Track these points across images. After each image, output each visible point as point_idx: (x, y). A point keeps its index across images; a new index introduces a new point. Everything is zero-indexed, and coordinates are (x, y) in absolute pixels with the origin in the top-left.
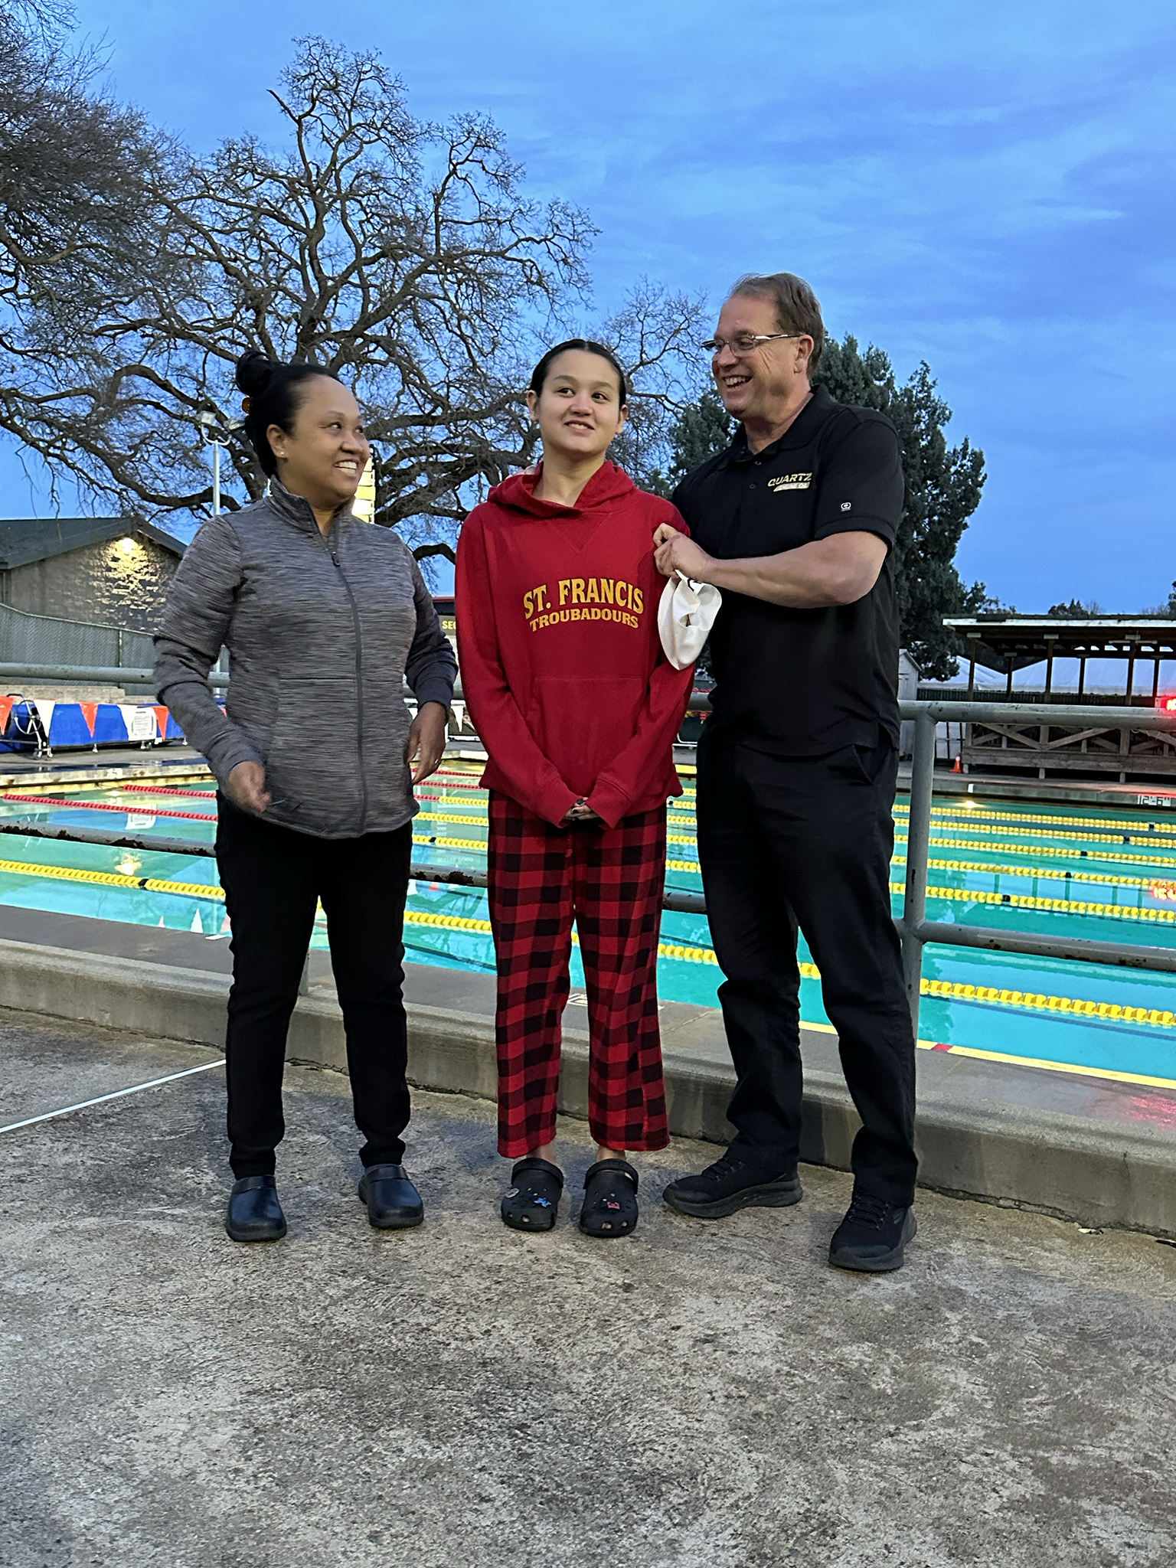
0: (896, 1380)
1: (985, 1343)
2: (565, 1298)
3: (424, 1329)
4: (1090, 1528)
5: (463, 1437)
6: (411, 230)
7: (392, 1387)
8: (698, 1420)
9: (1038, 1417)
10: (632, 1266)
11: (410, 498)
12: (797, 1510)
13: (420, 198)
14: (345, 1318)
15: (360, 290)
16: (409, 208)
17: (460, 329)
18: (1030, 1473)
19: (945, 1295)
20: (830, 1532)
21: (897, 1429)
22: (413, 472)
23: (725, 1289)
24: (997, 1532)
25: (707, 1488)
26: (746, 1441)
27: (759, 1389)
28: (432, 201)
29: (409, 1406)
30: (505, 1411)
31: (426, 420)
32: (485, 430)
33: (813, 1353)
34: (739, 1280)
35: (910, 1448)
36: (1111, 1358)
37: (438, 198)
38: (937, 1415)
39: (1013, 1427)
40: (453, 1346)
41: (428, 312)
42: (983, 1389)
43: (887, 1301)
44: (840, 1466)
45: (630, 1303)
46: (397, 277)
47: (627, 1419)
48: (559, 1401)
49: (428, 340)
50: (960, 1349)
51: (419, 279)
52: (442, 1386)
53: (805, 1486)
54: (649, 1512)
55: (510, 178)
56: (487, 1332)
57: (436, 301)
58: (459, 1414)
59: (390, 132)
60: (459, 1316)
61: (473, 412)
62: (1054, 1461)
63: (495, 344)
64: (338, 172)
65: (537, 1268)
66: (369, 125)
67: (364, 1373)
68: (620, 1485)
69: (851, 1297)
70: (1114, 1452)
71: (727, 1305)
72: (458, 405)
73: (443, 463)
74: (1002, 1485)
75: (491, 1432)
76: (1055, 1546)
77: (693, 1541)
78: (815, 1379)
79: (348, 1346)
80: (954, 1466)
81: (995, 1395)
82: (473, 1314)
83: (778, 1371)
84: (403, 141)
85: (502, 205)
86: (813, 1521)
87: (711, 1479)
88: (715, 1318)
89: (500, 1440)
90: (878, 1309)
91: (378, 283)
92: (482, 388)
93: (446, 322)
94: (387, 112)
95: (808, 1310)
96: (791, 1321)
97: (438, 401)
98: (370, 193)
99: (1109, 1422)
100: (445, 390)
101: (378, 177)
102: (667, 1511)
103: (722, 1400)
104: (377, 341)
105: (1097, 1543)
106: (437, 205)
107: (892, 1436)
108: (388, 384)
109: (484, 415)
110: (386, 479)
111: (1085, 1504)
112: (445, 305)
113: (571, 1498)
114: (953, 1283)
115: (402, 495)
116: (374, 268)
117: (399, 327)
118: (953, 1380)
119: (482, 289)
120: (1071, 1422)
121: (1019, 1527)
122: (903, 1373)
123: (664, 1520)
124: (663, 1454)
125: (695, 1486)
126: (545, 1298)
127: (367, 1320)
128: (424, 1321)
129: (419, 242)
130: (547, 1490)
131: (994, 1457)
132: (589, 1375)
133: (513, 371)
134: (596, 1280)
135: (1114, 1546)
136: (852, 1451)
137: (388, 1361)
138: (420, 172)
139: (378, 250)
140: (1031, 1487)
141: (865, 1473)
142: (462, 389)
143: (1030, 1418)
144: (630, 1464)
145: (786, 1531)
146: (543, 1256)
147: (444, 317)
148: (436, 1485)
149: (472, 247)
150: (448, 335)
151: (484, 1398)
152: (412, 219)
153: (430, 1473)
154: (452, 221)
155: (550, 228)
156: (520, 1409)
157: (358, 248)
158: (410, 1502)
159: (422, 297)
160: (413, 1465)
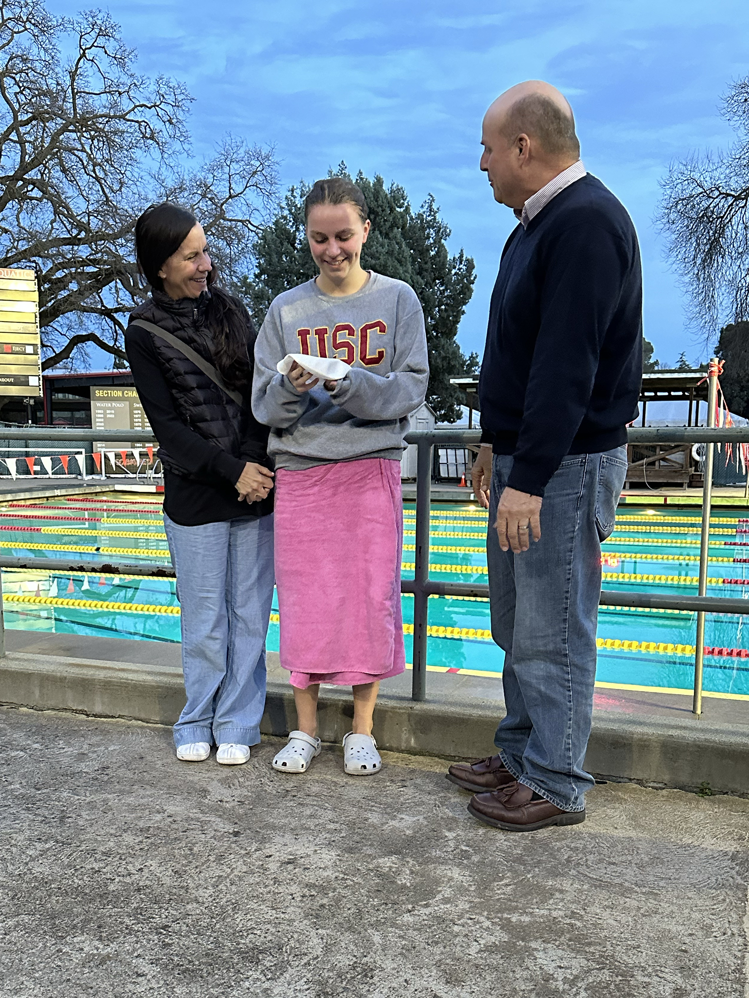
0: (413, 877)
1: (471, 850)
2: (194, 844)
3: (97, 871)
4: (536, 959)
5: (125, 937)
6: (54, 99)
7: (75, 910)
8: (283, 913)
9: (504, 894)
10: (239, 820)
11: (65, 299)
12: (348, 963)
13: (59, 75)
14: (40, 869)
15: (18, 145)
16: (52, 82)
17: (95, 172)
18: (498, 928)
19: (446, 822)
20: (370, 975)
21: (414, 907)
22: (66, 280)
23: (301, 829)
24: (477, 966)
25: (290, 955)
26: (315, 923)
27: (323, 890)
28: (68, 77)
29: (86, 921)
30: (153, 918)
31: (73, 241)
32: (118, 248)
33: (359, 865)
34: (311, 823)
35: (421, 919)
36: (551, 854)
37: (73, 75)
38: (439, 897)
39: (488, 900)
40: (117, 880)
41: (70, 160)
42: (469, 878)
43: (408, 829)
44: (377, 933)
45: (238, 843)
46: (45, 135)
47: (236, 916)
48: (190, 909)
49: (71, 181)
50: (455, 855)
51: (62, 137)
52: (110, 906)
53: (352, 947)
54: (251, 973)
55: (126, 59)
56: (141, 870)
57: (75, 151)
58: (121, 923)
59: (34, 24)
60: (121, 861)
61: (108, 235)
62: (514, 920)
63: (122, 184)
65: (175, 826)
66: (18, 19)
67: (55, 903)
68: (232, 958)
69: (384, 828)
70: (552, 911)
71: (303, 839)
72: (97, 229)
73: (88, 273)
74: (481, 937)
75: (144, 932)
76: (514, 971)
77: (280, 988)
78: (360, 881)
79: (43, 886)
80: (450, 927)
81: (477, 882)
82: (131, 859)
83: (336, 878)
84: (44, 31)
85: (121, 80)
86: (358, 969)
87: (292, 948)
88: (295, 848)
89: (151, 937)
90: (402, 833)
91: (31, 139)
92: (114, 215)
93: (84, 168)
94: (30, 9)
95: (356, 838)
96: (345, 846)
97: (81, 227)
98: (21, 71)
99: (549, 894)
100: (87, 218)
101: (27, 59)
102: (263, 971)
103: (300, 898)
104: (33, 183)
105: (540, 968)
106: (73, 80)
107: (410, 912)
108: (43, 214)
109: (116, 237)
110: (46, 286)
111: (533, 945)
112: (83, 156)
113: (199, 969)
114: (451, 814)
115: (59, 297)
116: (28, 127)
117: (50, 172)
118: (450, 875)
119: (110, 143)
120: (525, 895)
121: (491, 962)
122: (418, 872)
123: (260, 977)
124: (260, 936)
125: (281, 954)
126: (180, 845)
127: (56, 869)
128: (96, 866)
129: (60, 108)
130: (182, 965)
131: (476, 920)
132: (211, 890)
133: (136, 204)
134: (215, 831)
135: (550, 968)
136: (384, 923)
137: (72, 894)
138: (58, 55)
139: (31, 115)
140: (500, 936)
141: (392, 936)
142: (99, 217)
143: (499, 894)
144: (238, 944)
145: (341, 977)
146: (179, 819)
147: (83, 164)
148: (106, 969)
149: (100, 112)
150: (86, 177)
151: (139, 911)
152: (54, 91)
153: (103, 962)
154: (84, 92)
155: (158, 98)
156: (164, 916)
157: (15, 113)
158: (89, 981)
159: (65, 150)
160: (90, 958)
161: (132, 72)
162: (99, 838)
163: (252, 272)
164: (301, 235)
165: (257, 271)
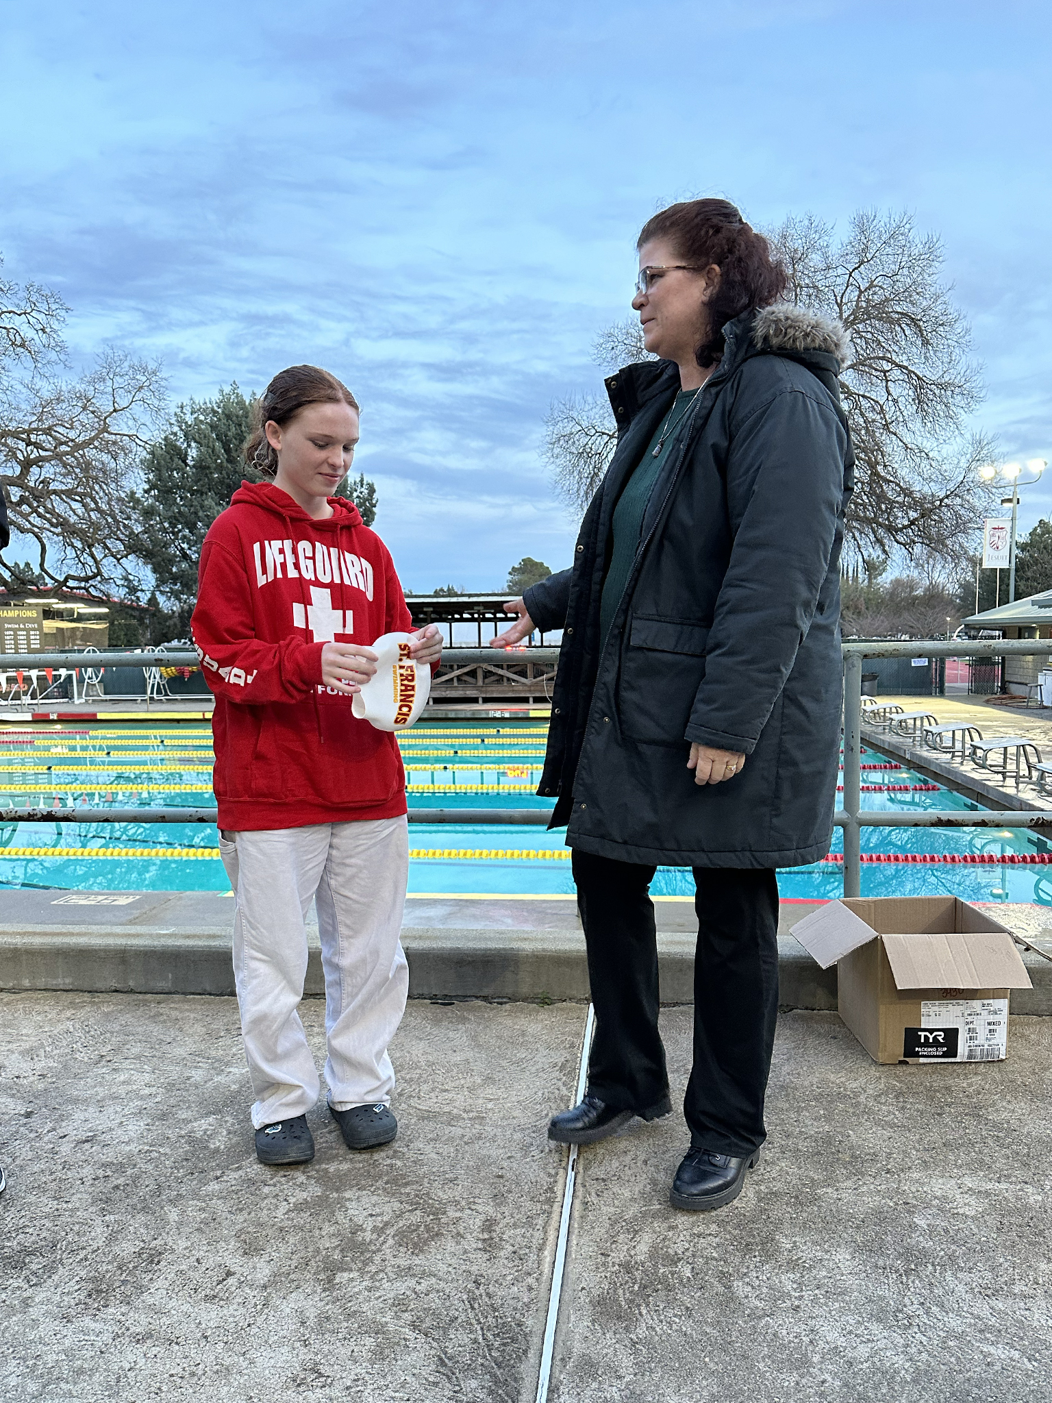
4: (347, 1210)
20: (156, 1260)
21: (223, 1173)
45: (28, 1126)
71: (109, 1111)
83: (140, 1151)
88: (97, 1123)
96: (158, 1111)
103: (90, 1183)
107: (218, 1179)
111: (347, 1194)
123: (22, 1284)
124: (32, 1234)
141: (192, 1210)
163: (141, 487)
164: (193, 453)
165: (147, 487)
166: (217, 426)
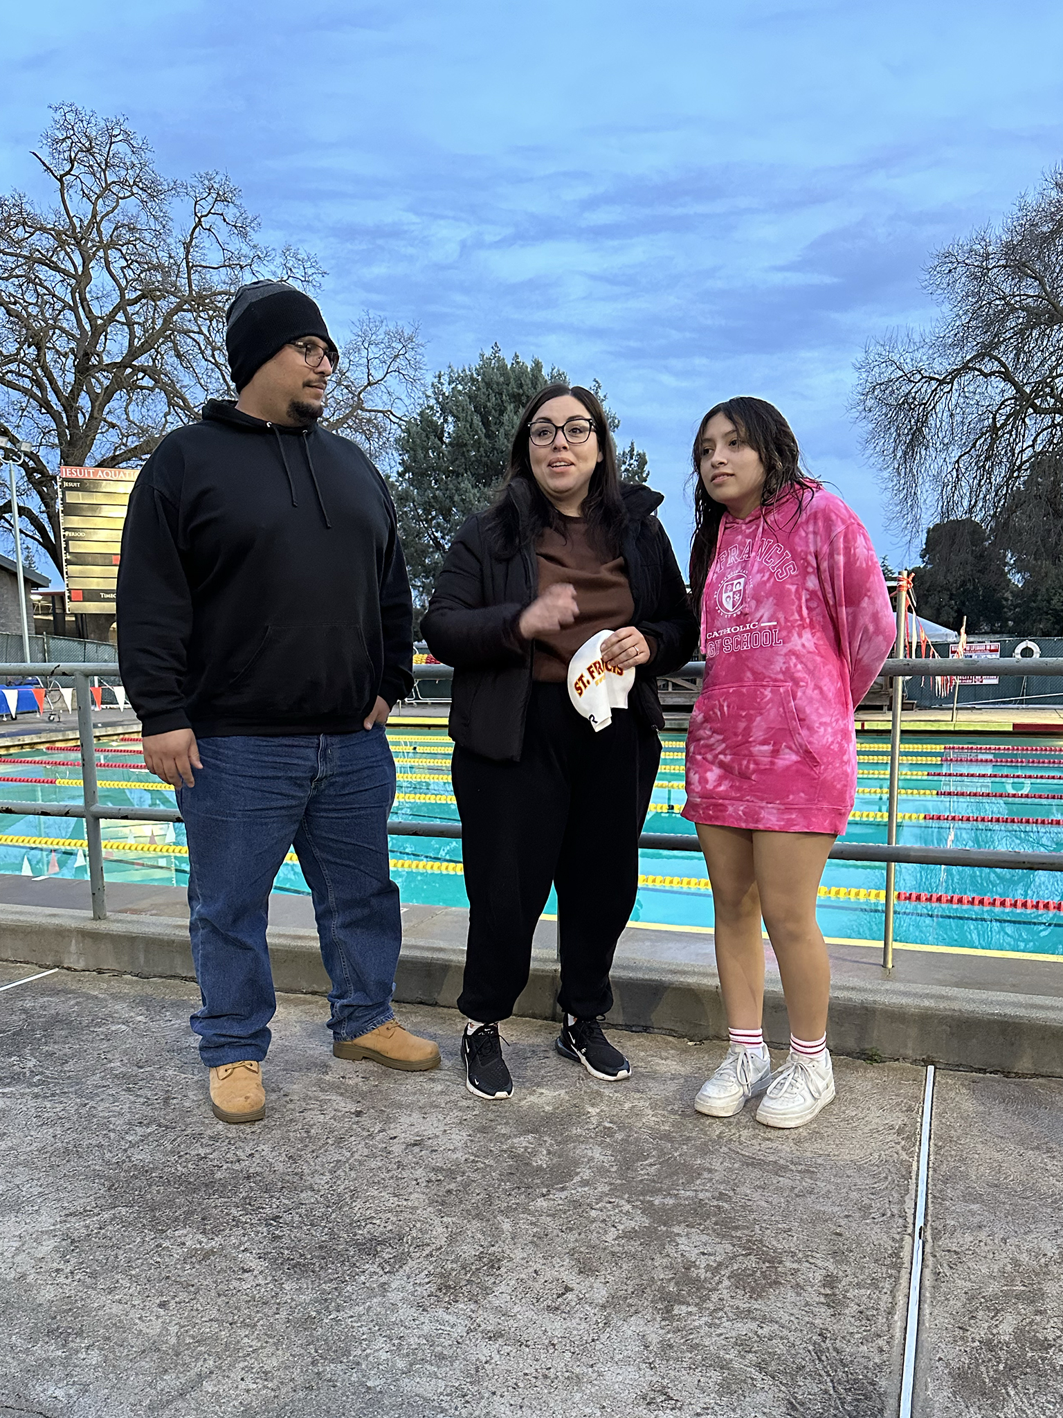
0: (550, 1158)
2: (311, 1126)
3: (203, 1158)
4: (678, 1245)
5: (231, 1229)
6: (166, 274)
7: (177, 1200)
8: (406, 1200)
9: (648, 1174)
10: (362, 1098)
12: (474, 1253)
13: (172, 247)
14: (140, 1156)
15: (125, 327)
16: (163, 255)
17: (214, 358)
18: (639, 1212)
19: (589, 1096)
20: (497, 1266)
21: (549, 1191)
23: (430, 1107)
24: (613, 1254)
25: (410, 1245)
26: (440, 1210)
27: (451, 1174)
28: (182, 249)
29: (189, 1213)
30: (263, 1208)
33: (492, 1145)
34: (441, 1101)
35: (556, 1203)
37: (187, 247)
38: (577, 1179)
39: (630, 1182)
40: (224, 1167)
41: (186, 345)
42: (611, 1158)
43: (548, 1105)
44: (507, 1220)
45: (360, 1124)
46: (157, 316)
47: (354, 1204)
48: (304, 1198)
49: (187, 368)
50: (597, 1133)
51: (176, 317)
52: (216, 1196)
54: (367, 1266)
55: (248, 229)
56: (251, 1155)
57: (191, 334)
58: (228, 1214)
59: (141, 189)
62: (656, 1202)
64: (99, 224)
65: (291, 1106)
66: (123, 183)
67: (156, 1193)
68: (348, 1250)
70: (699, 1193)
71: (432, 1118)
74: (619, 1222)
75: (252, 1224)
76: (653, 1259)
77: (398, 1283)
78: (491, 1163)
79: (143, 1175)
80: (587, 1212)
81: (618, 1161)
83: (466, 1160)
84: (154, 196)
85: (243, 252)
86: (485, 1260)
87: (413, 1238)
88: (422, 1128)
89: (260, 1229)
90: (541, 1110)
91: (141, 320)
93: (202, 353)
94: (138, 171)
95: (490, 1116)
96: (477, 1125)
98: (128, 243)
99: (697, 1173)
101: (134, 228)
102: (380, 1264)
104: (144, 370)
105: (682, 1255)
106: (188, 253)
107: (544, 1196)
111: (676, 1230)
112: (200, 338)
113: (311, 1263)
116: (137, 307)
117: (162, 358)
118: (590, 1155)
121: (629, 1249)
122: (555, 1153)
123: (378, 1270)
124: (379, 1225)
125: (401, 1245)
126: (296, 1127)
127: (158, 1156)
128: (202, 1152)
129: (174, 285)
130: (293, 1259)
131: (615, 1204)
132: (328, 1177)
134: (335, 1110)
135: (693, 1255)
136: (515, 1209)
137: (175, 1183)
138: (170, 223)
139: (140, 293)
140: (639, 1222)
141: (524, 1223)
143: (642, 1175)
144: (355, 1235)
146: (296, 1098)
147: (200, 348)
148: (209, 1265)
149: (219, 289)
150: (204, 363)
151: (248, 1201)
152: (166, 264)
153: (206, 1257)
154: (200, 266)
155: (285, 272)
156: (274, 1206)
157: (122, 290)
158: (190, 1278)
159: (179, 332)
160: (192, 1253)
161: (255, 242)
162: (207, 1121)
163: (395, 469)
164: (449, 428)
165: (401, 469)
166: (476, 396)
